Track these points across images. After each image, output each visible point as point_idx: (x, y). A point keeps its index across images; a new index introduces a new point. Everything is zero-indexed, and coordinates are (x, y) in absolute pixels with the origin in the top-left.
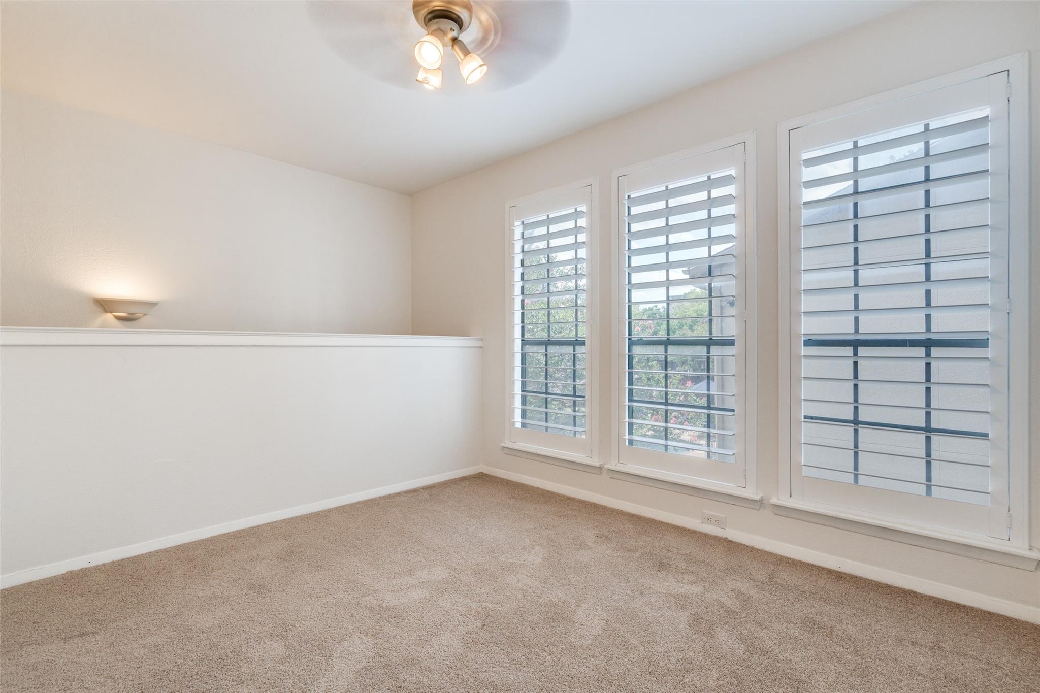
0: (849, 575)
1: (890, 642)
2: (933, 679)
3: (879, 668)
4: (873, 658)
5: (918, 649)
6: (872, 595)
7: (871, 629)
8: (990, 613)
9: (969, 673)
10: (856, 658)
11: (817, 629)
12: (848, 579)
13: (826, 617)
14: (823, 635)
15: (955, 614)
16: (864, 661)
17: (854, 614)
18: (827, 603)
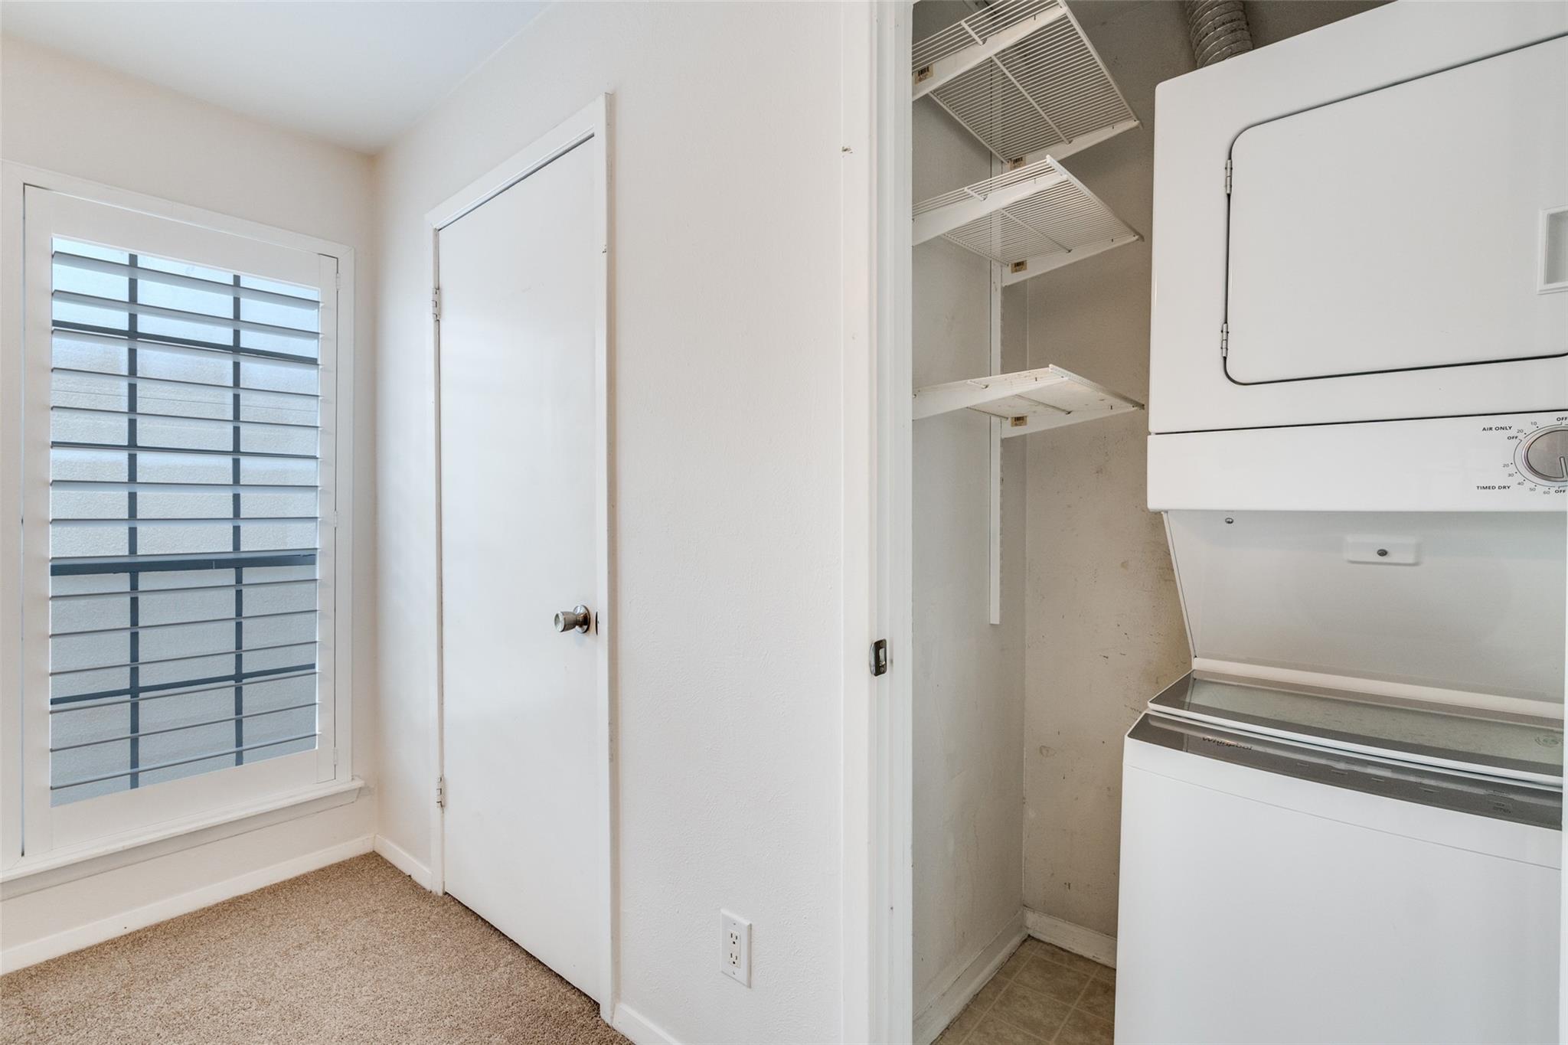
0: (147, 929)
1: (280, 963)
2: (349, 964)
3: (301, 996)
4: (285, 992)
5: (309, 948)
6: (202, 932)
7: (247, 966)
8: (322, 870)
9: (365, 935)
10: (270, 1008)
11: (192, 1019)
12: (150, 935)
13: (184, 996)
14: (209, 1018)
15: (298, 892)
16: (280, 1003)
17: (210, 966)
18: (163, 981)
